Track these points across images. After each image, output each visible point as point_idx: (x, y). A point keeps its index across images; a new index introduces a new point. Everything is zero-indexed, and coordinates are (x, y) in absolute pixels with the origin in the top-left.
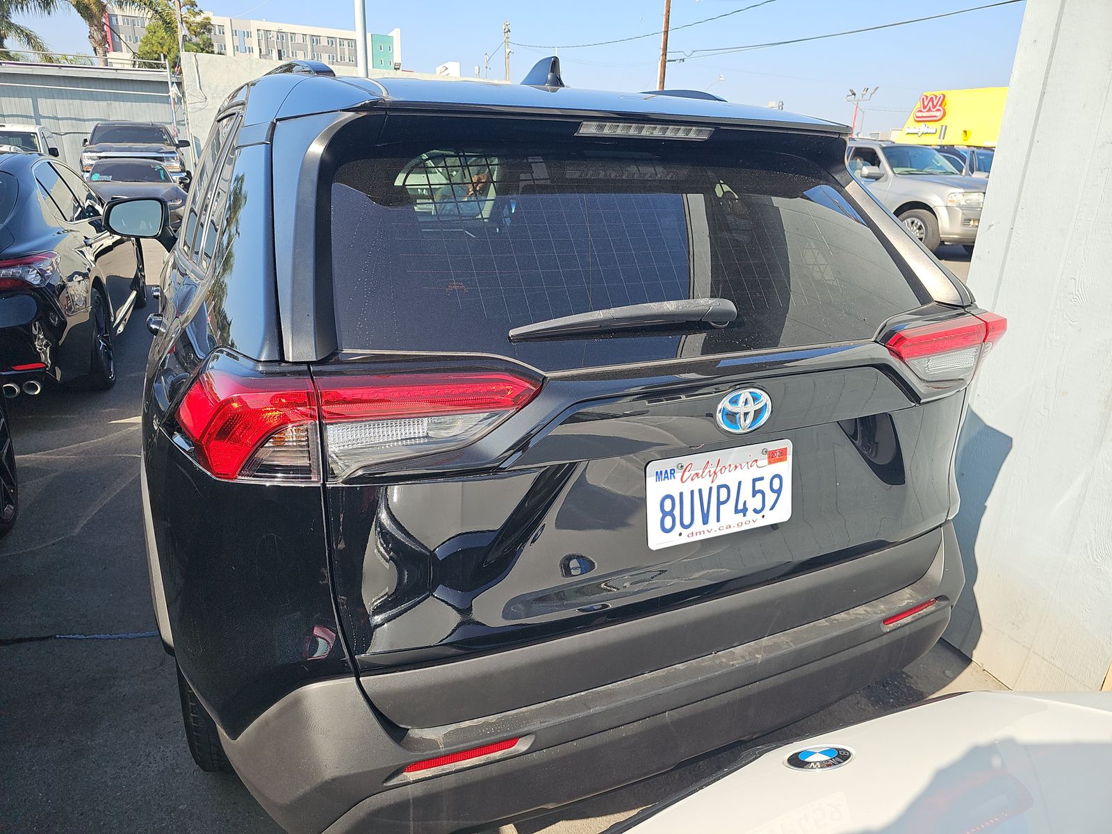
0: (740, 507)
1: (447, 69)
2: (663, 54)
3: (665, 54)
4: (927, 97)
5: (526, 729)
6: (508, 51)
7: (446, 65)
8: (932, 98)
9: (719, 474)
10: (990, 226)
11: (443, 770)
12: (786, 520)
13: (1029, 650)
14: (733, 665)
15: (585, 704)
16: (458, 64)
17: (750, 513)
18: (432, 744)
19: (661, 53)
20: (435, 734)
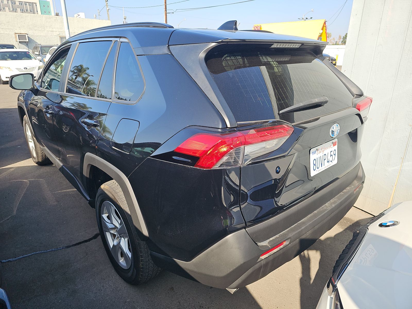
0: (328, 161)
1: (79, 15)
2: (165, 11)
3: (166, 10)
4: (255, 26)
5: (289, 237)
6: (108, 9)
7: (79, 14)
8: (257, 27)
9: (324, 151)
10: (345, 71)
11: (270, 254)
12: (336, 163)
13: (366, 196)
14: (328, 209)
15: (299, 227)
16: (84, 13)
17: (330, 162)
18: (266, 246)
19: (165, 10)
20: (265, 243)
